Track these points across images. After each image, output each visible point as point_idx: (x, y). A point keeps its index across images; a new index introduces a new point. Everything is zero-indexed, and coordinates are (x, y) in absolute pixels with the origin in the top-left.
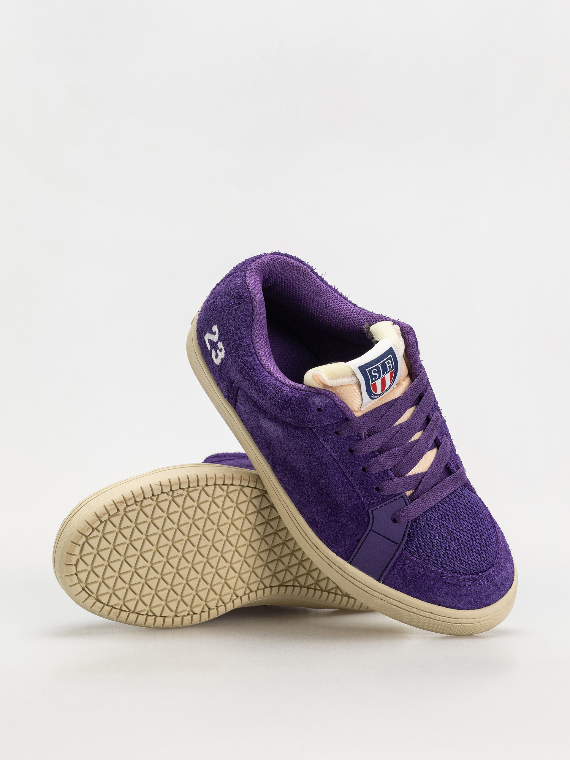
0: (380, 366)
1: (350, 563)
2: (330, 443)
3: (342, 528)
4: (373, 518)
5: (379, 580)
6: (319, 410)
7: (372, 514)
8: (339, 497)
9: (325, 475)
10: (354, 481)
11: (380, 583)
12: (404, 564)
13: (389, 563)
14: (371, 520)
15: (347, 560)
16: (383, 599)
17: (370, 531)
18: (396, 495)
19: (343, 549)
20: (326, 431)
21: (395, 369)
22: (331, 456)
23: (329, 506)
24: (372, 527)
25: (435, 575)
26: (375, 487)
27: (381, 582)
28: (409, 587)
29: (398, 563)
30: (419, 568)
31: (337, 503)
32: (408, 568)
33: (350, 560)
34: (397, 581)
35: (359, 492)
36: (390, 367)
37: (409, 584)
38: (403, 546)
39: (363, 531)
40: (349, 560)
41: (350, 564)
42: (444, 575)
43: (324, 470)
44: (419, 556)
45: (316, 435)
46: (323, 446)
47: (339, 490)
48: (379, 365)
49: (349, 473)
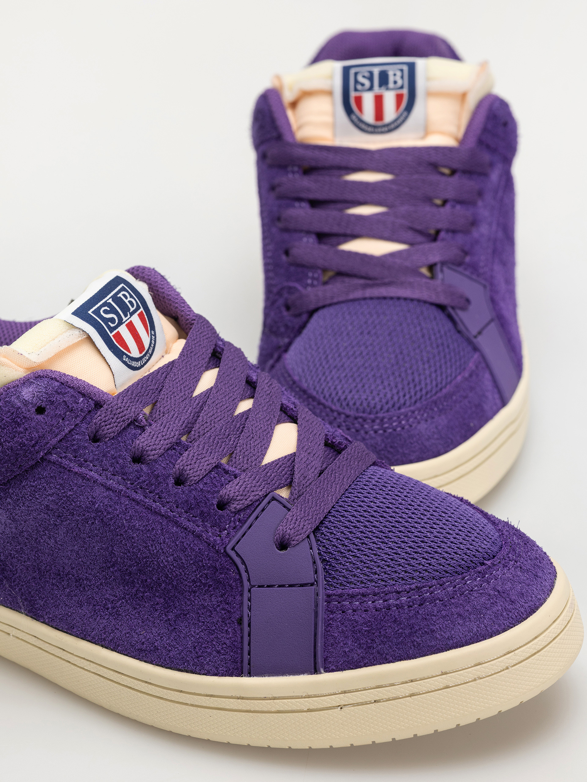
0: (110, 301)
1: (250, 674)
2: (93, 466)
3: (200, 616)
4: (243, 563)
5: (316, 671)
6: (40, 410)
7: (238, 555)
8: (164, 561)
9: (118, 535)
10: (173, 512)
11: (321, 673)
12: (343, 612)
13: (316, 625)
14: (242, 567)
15: (239, 673)
16: (343, 703)
17: (249, 591)
18: (260, 501)
19: (223, 655)
20: (73, 445)
21: (143, 308)
22: (108, 489)
23: (157, 594)
24: (249, 580)
25: (409, 599)
26: (215, 502)
27: (322, 671)
28: (375, 646)
29: (331, 616)
30: (373, 602)
31: (167, 576)
32: (354, 615)
33: (246, 669)
34: (347, 650)
35: (191, 525)
36: (130, 302)
37: (373, 640)
38: (322, 582)
39: (238, 598)
40: (244, 670)
41: (250, 676)
42: (424, 590)
43: (110, 524)
44: (362, 582)
45: (60, 465)
46: (83, 478)
47: (156, 547)
48: (108, 299)
49: (156, 502)
